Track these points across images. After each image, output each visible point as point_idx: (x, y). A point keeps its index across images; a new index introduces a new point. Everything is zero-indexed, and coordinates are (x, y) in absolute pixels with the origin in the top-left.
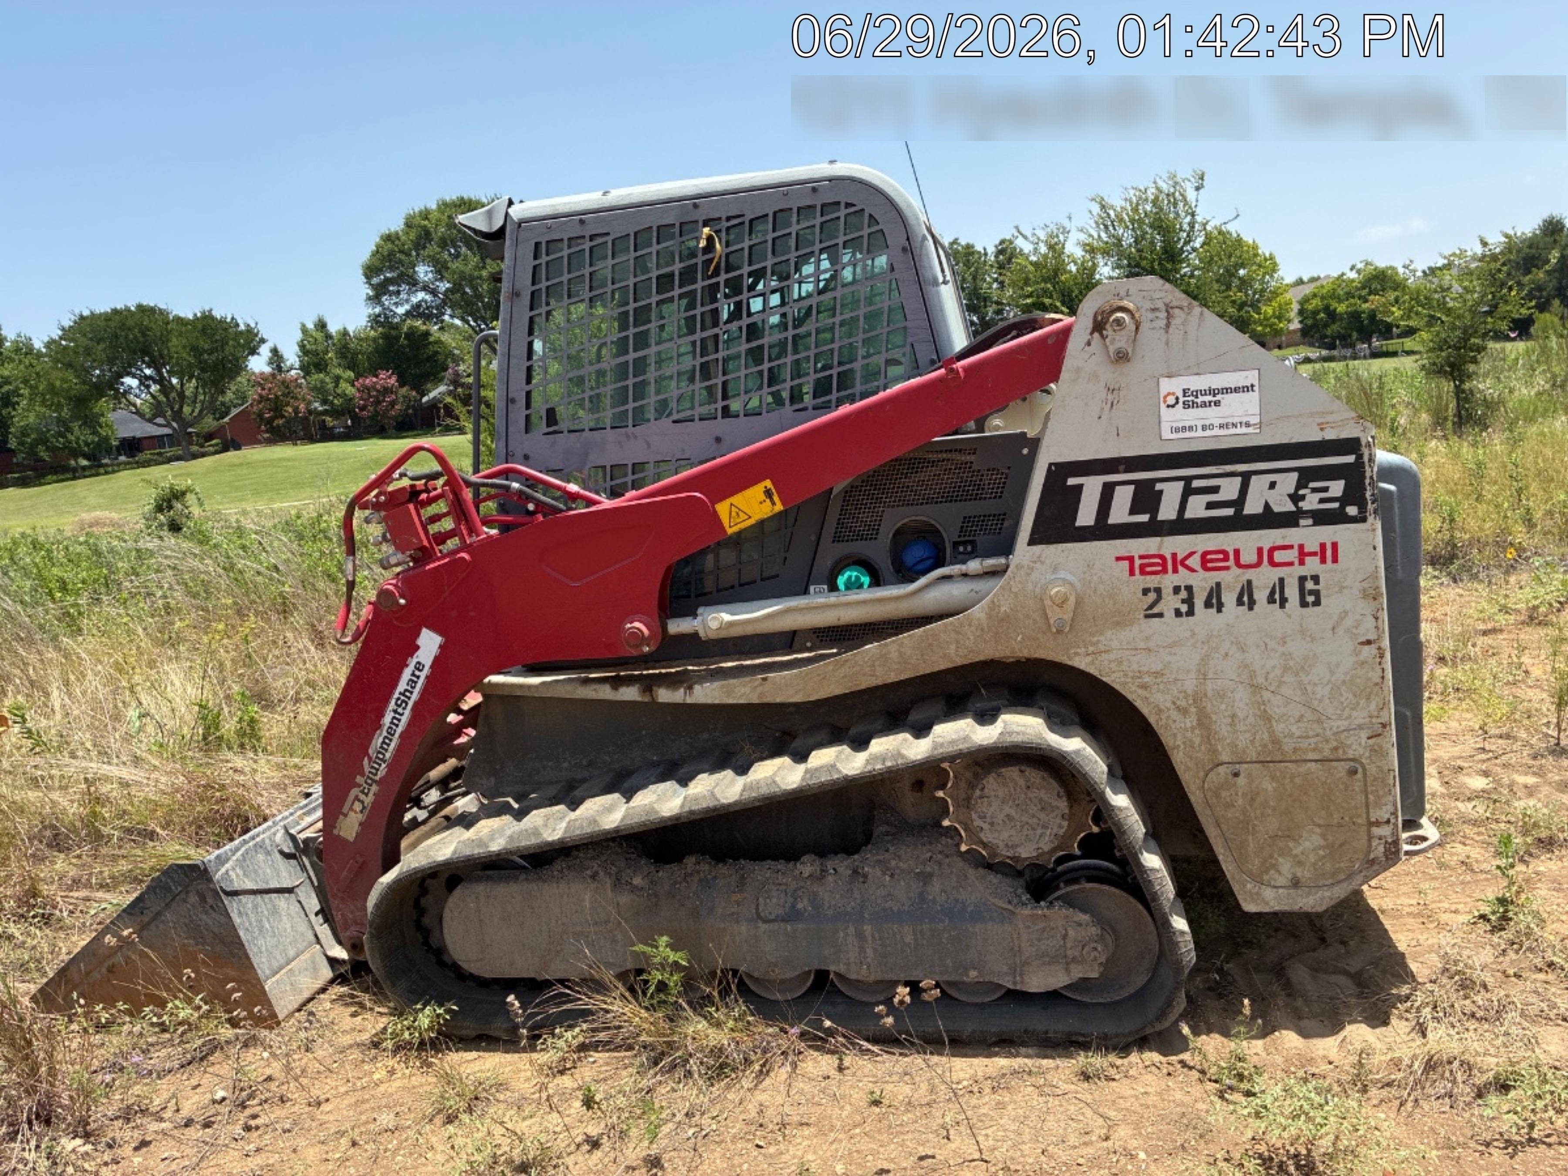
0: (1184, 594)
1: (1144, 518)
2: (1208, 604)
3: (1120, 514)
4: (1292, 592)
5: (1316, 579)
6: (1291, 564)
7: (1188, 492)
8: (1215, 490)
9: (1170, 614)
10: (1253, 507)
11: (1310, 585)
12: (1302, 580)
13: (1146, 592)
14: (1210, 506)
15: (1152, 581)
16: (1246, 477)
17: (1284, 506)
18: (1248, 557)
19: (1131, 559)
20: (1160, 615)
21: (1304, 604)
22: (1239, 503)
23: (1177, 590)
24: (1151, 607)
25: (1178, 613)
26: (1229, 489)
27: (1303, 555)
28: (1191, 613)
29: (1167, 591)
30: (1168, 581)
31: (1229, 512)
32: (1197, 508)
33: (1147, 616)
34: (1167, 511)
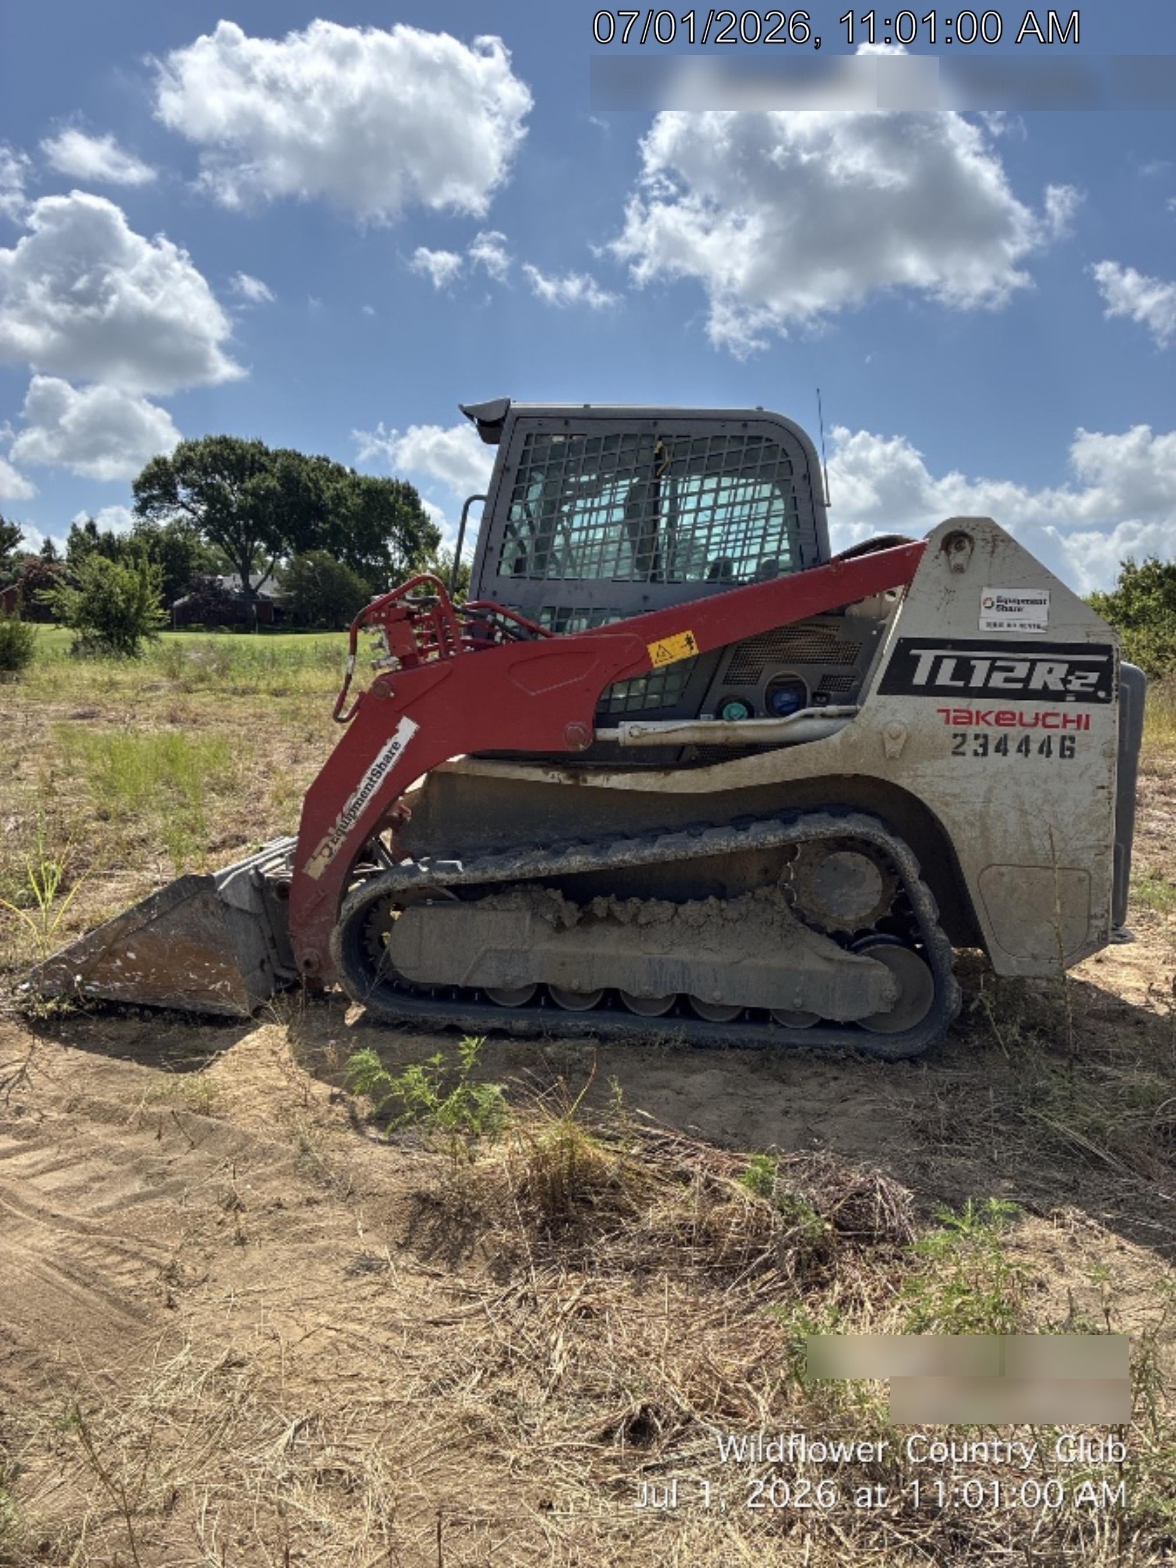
0: (981, 741)
1: (961, 684)
2: (997, 750)
3: (944, 678)
4: (1055, 747)
5: (1072, 739)
6: (1057, 727)
7: (993, 669)
8: (1011, 669)
9: (970, 754)
10: (1036, 684)
11: (1068, 743)
12: (1064, 738)
13: (955, 736)
14: (1007, 680)
15: (960, 729)
16: (1034, 663)
17: (1056, 686)
18: (1028, 719)
19: (947, 711)
20: (963, 754)
21: (1062, 755)
22: (1027, 680)
23: (977, 737)
24: (958, 747)
25: (976, 754)
26: (1021, 670)
27: (1066, 721)
28: (985, 754)
29: (970, 737)
30: (972, 730)
31: (1019, 686)
32: (997, 680)
33: (955, 753)
34: (977, 681)
